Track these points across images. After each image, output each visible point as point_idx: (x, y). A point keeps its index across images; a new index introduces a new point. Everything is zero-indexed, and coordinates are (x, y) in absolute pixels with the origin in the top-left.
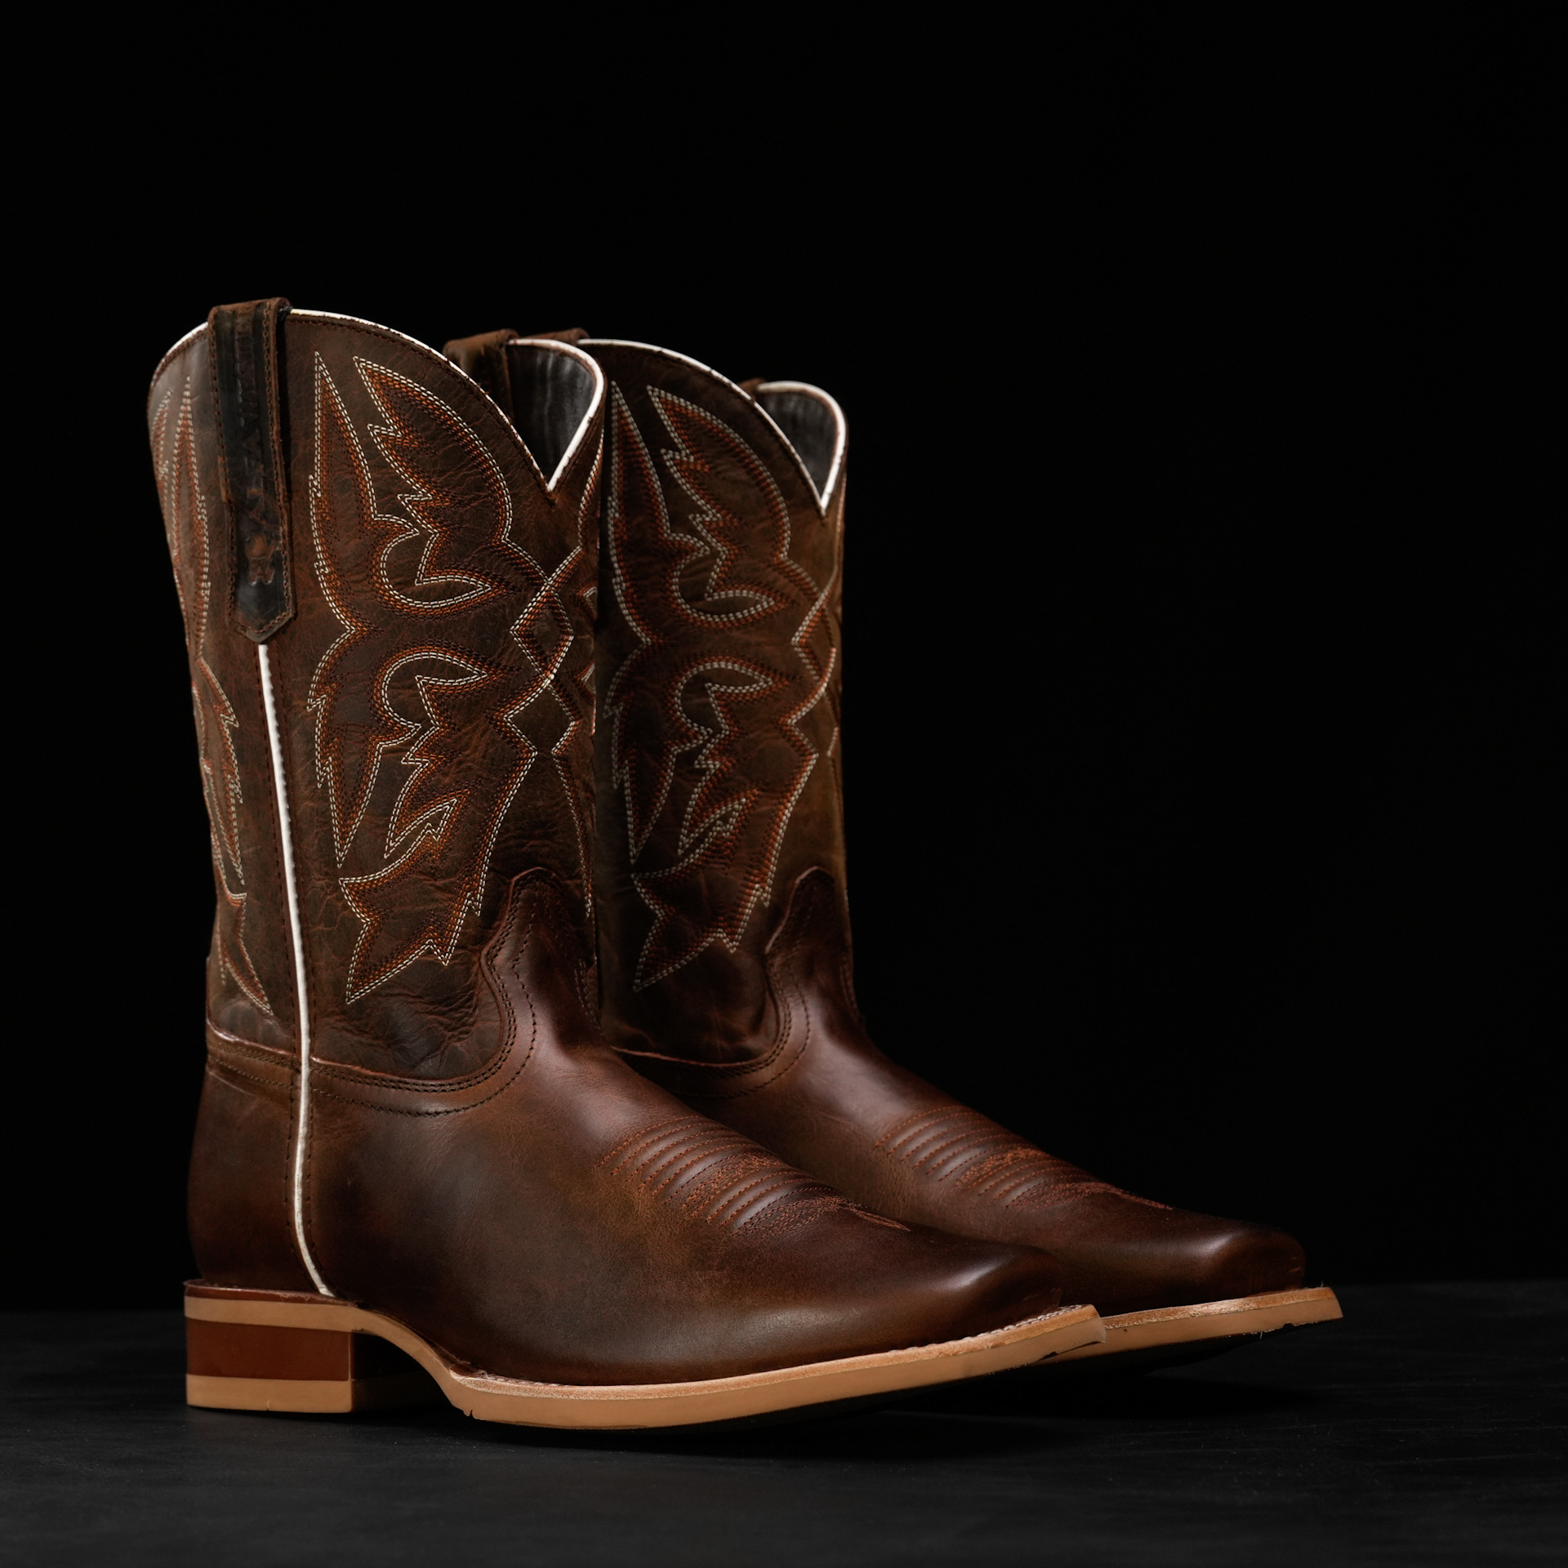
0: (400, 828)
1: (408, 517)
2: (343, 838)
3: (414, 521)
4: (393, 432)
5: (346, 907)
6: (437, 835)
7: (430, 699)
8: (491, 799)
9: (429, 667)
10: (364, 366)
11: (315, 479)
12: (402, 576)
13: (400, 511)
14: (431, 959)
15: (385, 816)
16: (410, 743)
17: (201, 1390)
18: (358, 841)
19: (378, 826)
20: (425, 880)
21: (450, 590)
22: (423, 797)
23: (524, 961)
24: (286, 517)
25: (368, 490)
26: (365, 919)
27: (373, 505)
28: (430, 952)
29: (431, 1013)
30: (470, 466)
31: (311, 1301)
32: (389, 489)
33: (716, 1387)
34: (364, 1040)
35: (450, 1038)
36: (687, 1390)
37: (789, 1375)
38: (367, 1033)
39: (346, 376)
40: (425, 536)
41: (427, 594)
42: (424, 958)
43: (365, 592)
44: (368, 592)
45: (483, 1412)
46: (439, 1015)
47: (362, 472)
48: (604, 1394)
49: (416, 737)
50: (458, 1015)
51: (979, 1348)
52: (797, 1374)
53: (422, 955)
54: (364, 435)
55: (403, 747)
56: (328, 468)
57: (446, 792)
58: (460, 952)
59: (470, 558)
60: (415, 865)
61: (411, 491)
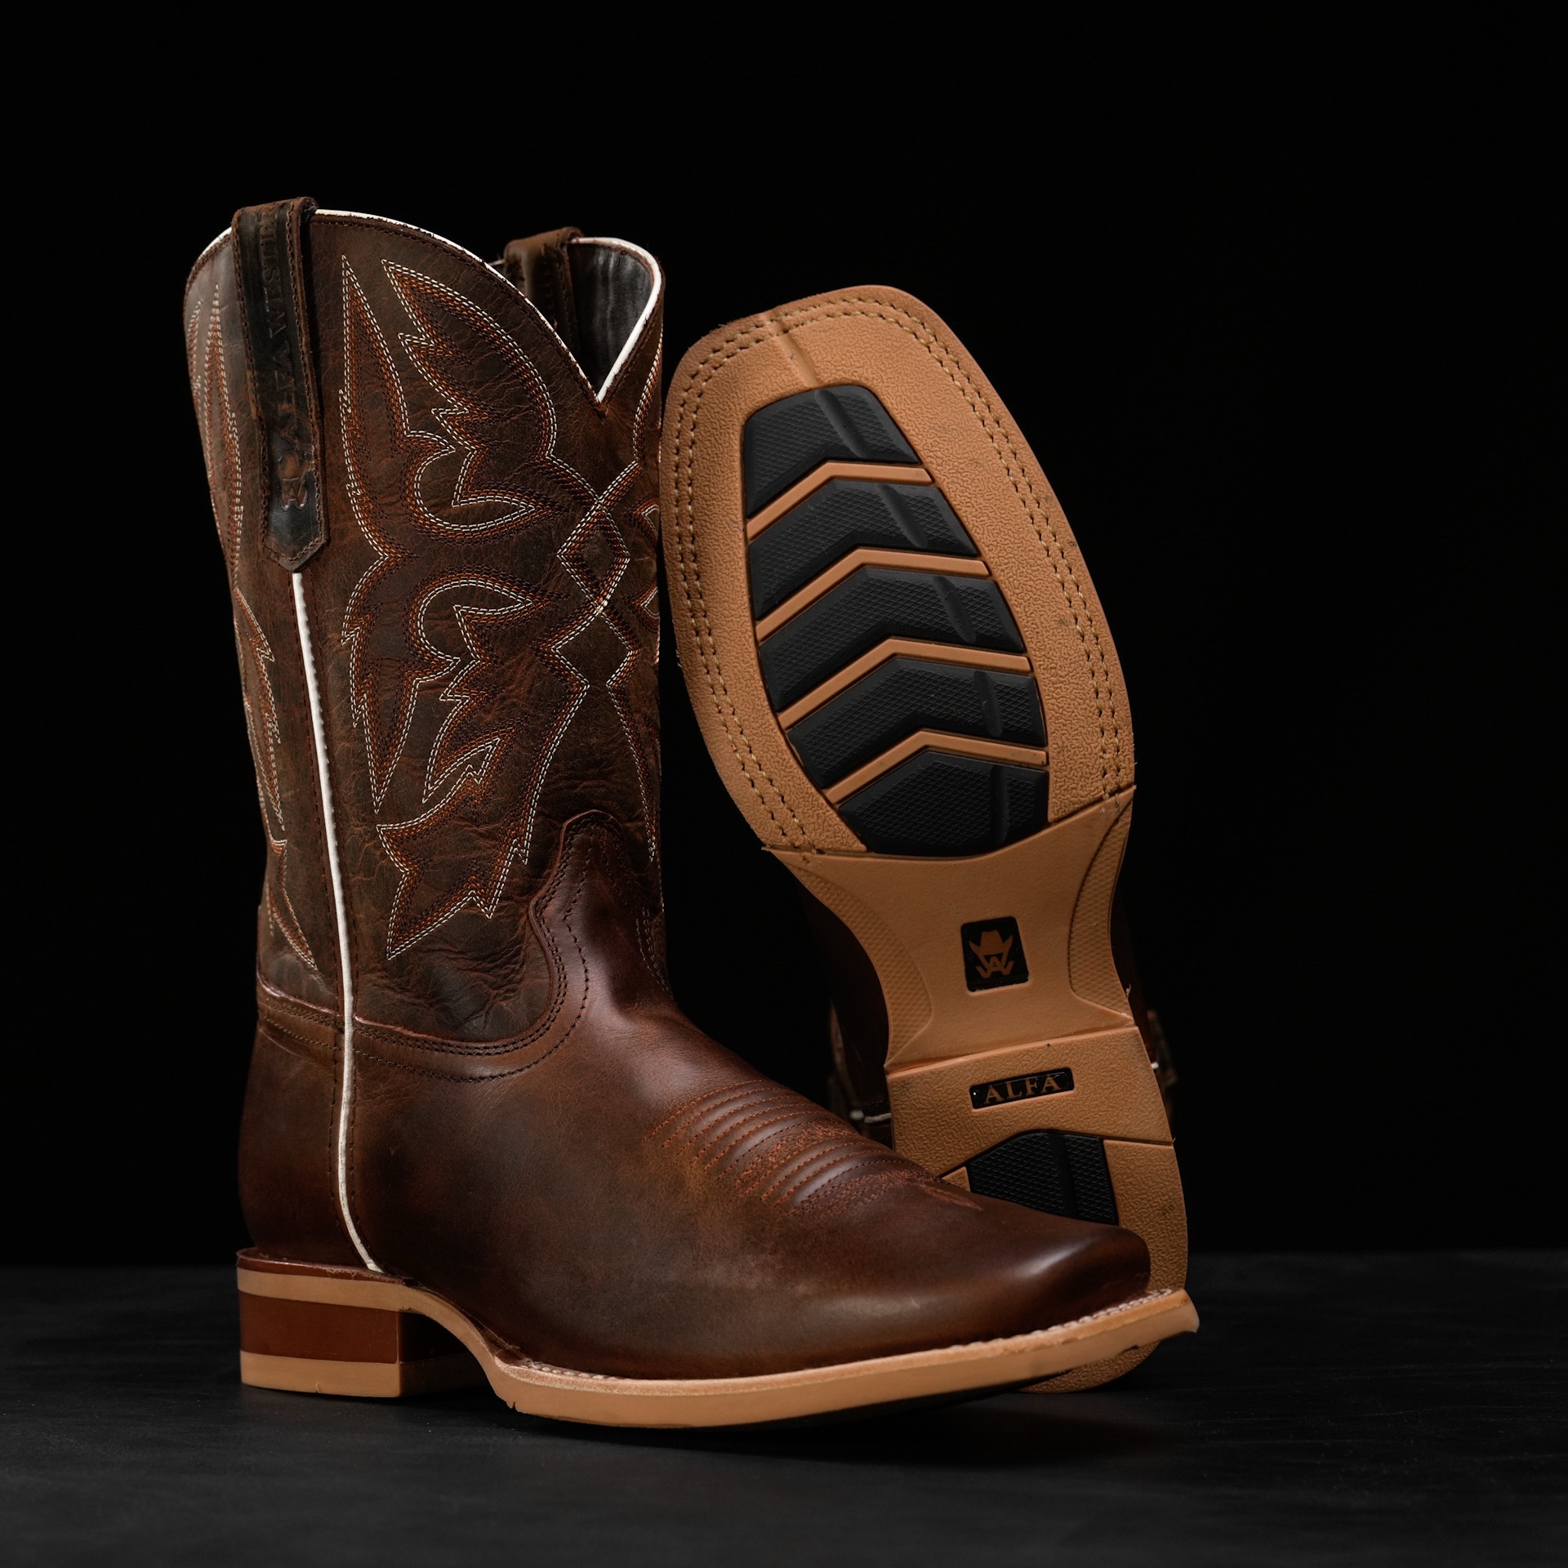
0: (438, 770)
1: (444, 434)
2: (379, 782)
3: (449, 438)
4: (425, 341)
5: (384, 856)
6: (480, 778)
7: (469, 631)
8: (537, 737)
9: (468, 596)
10: (393, 270)
11: (345, 393)
12: (438, 497)
13: (435, 428)
14: (475, 912)
15: (423, 757)
16: (449, 678)
17: (256, 1369)
18: (395, 786)
19: (415, 769)
20: (466, 826)
21: (490, 512)
22: (463, 737)
23: (577, 913)
24: (318, 436)
25: (399, 405)
26: (404, 869)
27: (405, 421)
28: (472, 904)
29: (475, 970)
30: (510, 376)
31: (358, 1277)
32: (422, 401)
33: (765, 1384)
34: (406, 999)
35: (495, 997)
36: (735, 1387)
37: (842, 1373)
38: (409, 991)
39: (374, 282)
40: (461, 453)
41: (464, 517)
42: (466, 911)
43: (399, 515)
44: (402, 515)
45: (526, 1405)
46: (483, 972)
47: (393, 385)
48: (648, 1389)
49: (455, 672)
50: (503, 972)
51: (1048, 1344)
53: (464, 908)
54: (395, 346)
55: (440, 683)
56: (358, 382)
57: (488, 731)
58: (505, 903)
59: (511, 476)
60: (454, 810)
61: (446, 405)
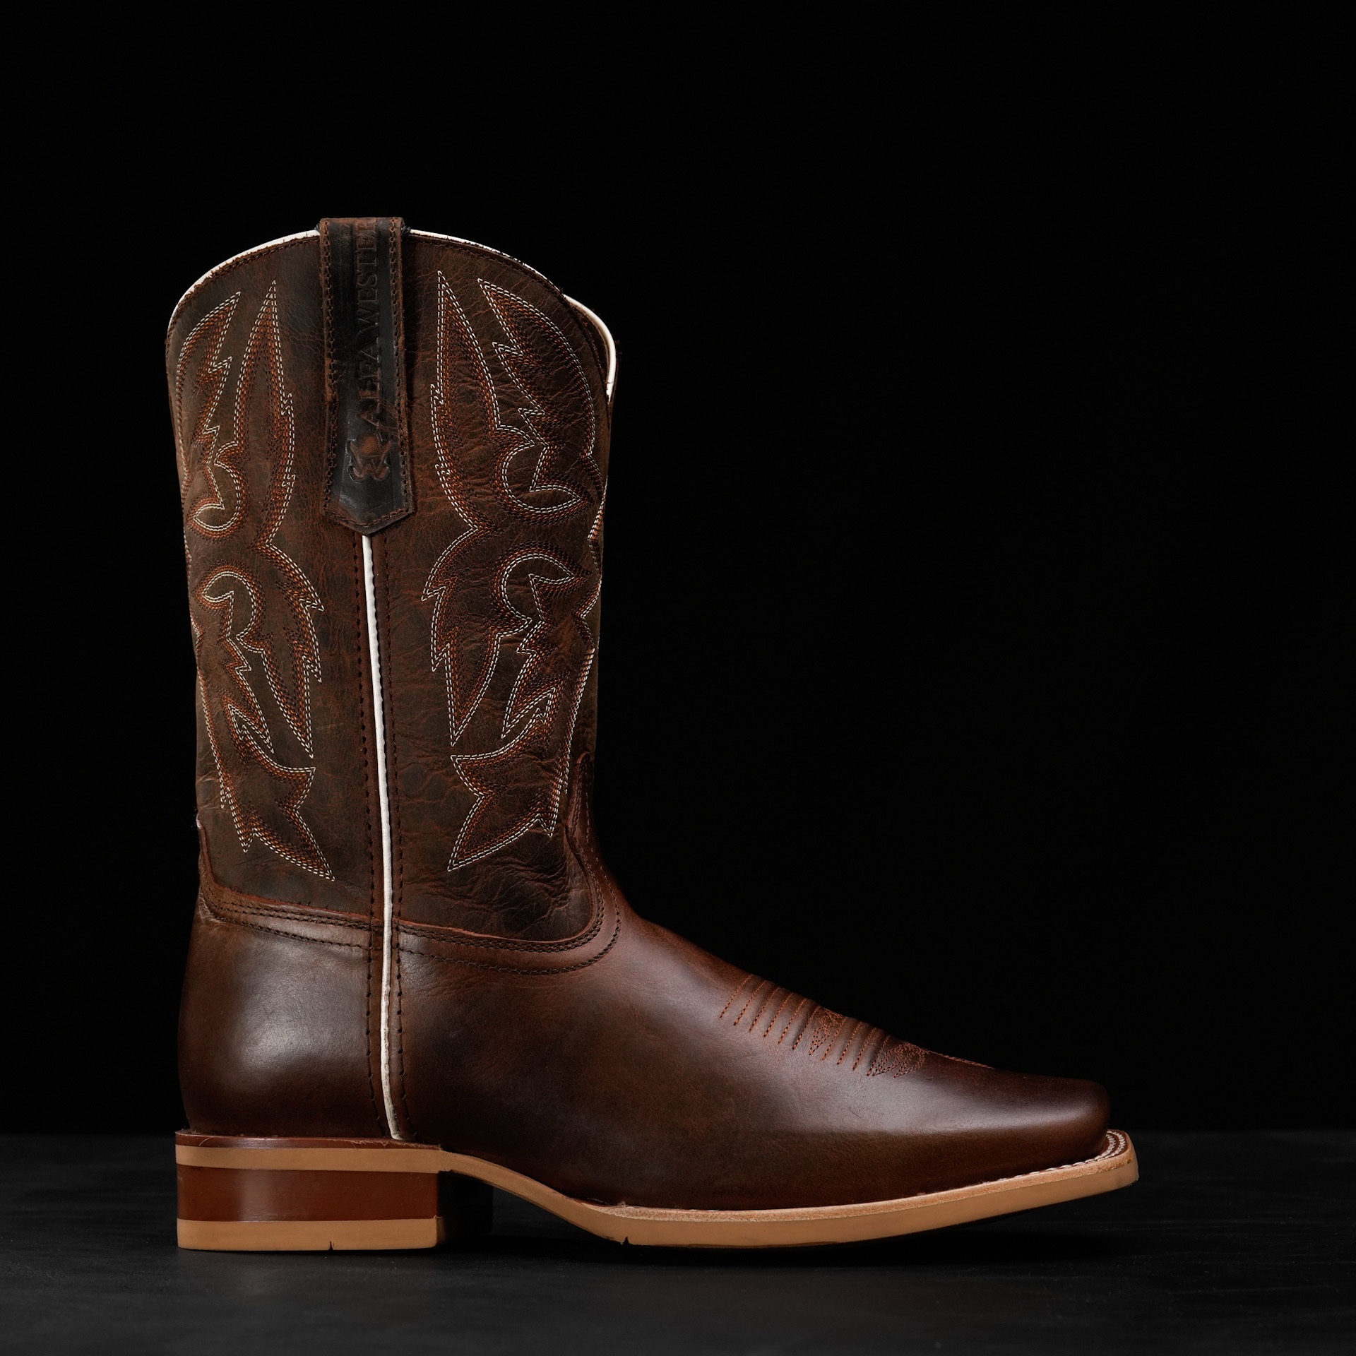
0: (516, 711)
1: (526, 430)
2: (458, 718)
3: (531, 435)
4: (516, 351)
5: (458, 782)
6: (545, 719)
7: (539, 596)
9: (538, 566)
10: (488, 288)
11: (437, 388)
12: (520, 483)
13: (519, 423)
14: (540, 832)
15: (503, 700)
16: (523, 635)
18: (476, 722)
19: (496, 709)
20: (534, 759)
21: (555, 499)
22: (531, 687)
24: (405, 421)
25: (492, 403)
26: (480, 796)
27: (497, 416)
28: (538, 825)
29: (538, 880)
30: (573, 387)
32: (509, 403)
33: (903, 1205)
34: (466, 904)
35: (553, 904)
36: (874, 1209)
38: (470, 898)
39: (471, 299)
40: (539, 449)
41: (537, 501)
42: (534, 831)
43: (488, 494)
44: (491, 495)
45: (640, 1238)
46: (545, 883)
47: (486, 385)
48: (787, 1216)
49: (527, 630)
50: (559, 883)
52: (979, 1191)
53: (533, 828)
54: (489, 353)
55: (517, 638)
56: (453, 379)
57: (548, 681)
58: (559, 825)
59: (569, 471)
60: (526, 748)
61: (529, 407)
